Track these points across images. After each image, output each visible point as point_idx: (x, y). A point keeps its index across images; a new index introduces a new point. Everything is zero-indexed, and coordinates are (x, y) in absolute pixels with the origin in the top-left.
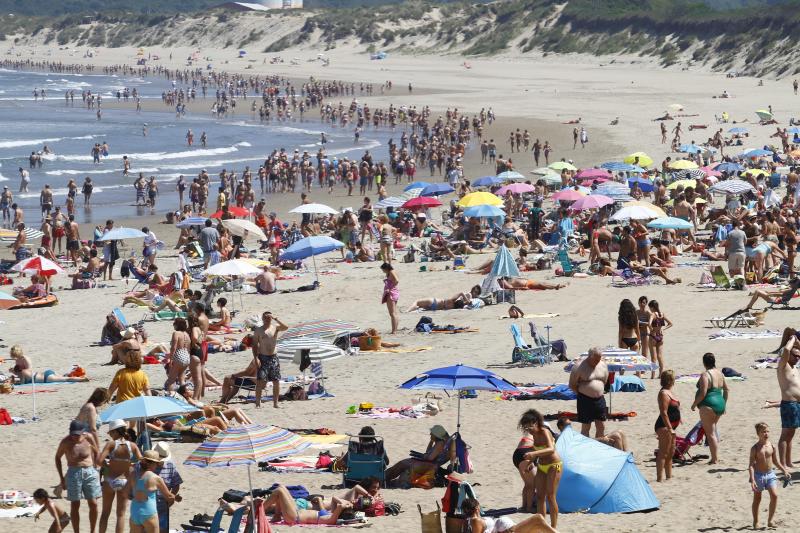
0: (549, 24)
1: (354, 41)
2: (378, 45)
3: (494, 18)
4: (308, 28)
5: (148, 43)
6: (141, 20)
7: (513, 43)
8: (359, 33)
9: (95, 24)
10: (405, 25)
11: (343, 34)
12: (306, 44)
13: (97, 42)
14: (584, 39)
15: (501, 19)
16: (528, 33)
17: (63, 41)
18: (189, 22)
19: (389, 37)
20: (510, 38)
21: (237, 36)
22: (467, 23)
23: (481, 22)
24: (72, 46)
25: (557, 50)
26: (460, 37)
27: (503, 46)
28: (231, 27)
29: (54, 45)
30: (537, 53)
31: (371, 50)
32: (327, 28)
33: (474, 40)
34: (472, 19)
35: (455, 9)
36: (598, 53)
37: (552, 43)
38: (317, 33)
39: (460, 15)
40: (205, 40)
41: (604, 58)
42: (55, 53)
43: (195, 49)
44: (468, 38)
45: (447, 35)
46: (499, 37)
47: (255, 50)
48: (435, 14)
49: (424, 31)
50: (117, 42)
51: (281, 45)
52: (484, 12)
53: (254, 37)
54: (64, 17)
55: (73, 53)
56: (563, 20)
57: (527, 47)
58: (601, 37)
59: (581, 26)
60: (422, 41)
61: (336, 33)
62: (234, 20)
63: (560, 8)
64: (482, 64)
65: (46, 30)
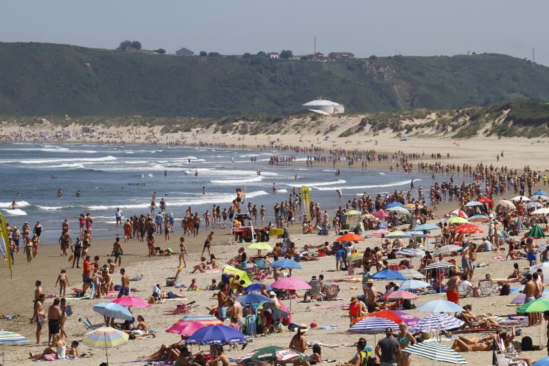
0: (500, 121)
1: (389, 131)
2: (403, 132)
3: (468, 118)
4: (363, 124)
5: (272, 132)
6: (268, 120)
7: (480, 132)
8: (392, 127)
9: (242, 122)
10: (418, 122)
11: (382, 127)
12: (362, 133)
13: (244, 132)
14: (521, 130)
15: (472, 119)
16: (489, 126)
17: (224, 132)
18: (295, 121)
19: (409, 129)
20: (479, 129)
21: (323, 128)
22: (453, 120)
23: (461, 120)
24: (229, 134)
25: (505, 135)
26: (450, 129)
27: (475, 134)
28: (319, 123)
29: (219, 134)
30: (494, 137)
31: (399, 135)
32: (373, 124)
33: (458, 130)
34: (456, 119)
35: (444, 113)
36: (529, 137)
37: (502, 132)
38: (368, 127)
39: (447, 116)
40: (305, 131)
41: (533, 140)
42: (220, 138)
43: (299, 136)
44: (454, 128)
45: (442, 127)
46: (472, 128)
47: (333, 136)
48: (433, 116)
49: (428, 125)
50: (255, 132)
51: (348, 133)
52: (462, 115)
53: (332, 129)
54: (224, 119)
55: (231, 138)
56: (508, 119)
57: (489, 134)
58: (530, 129)
59: (518, 122)
60: (427, 131)
61: (378, 126)
62: (320, 119)
63: (506, 112)
64: (464, 143)
65: (214, 126)
